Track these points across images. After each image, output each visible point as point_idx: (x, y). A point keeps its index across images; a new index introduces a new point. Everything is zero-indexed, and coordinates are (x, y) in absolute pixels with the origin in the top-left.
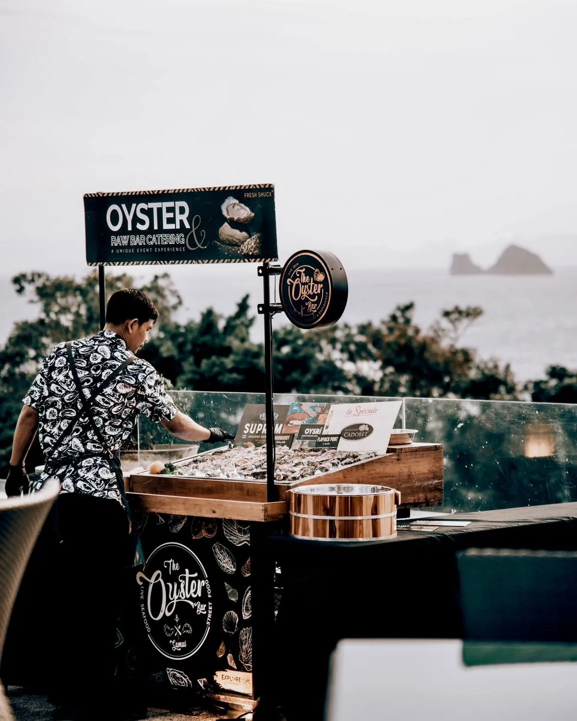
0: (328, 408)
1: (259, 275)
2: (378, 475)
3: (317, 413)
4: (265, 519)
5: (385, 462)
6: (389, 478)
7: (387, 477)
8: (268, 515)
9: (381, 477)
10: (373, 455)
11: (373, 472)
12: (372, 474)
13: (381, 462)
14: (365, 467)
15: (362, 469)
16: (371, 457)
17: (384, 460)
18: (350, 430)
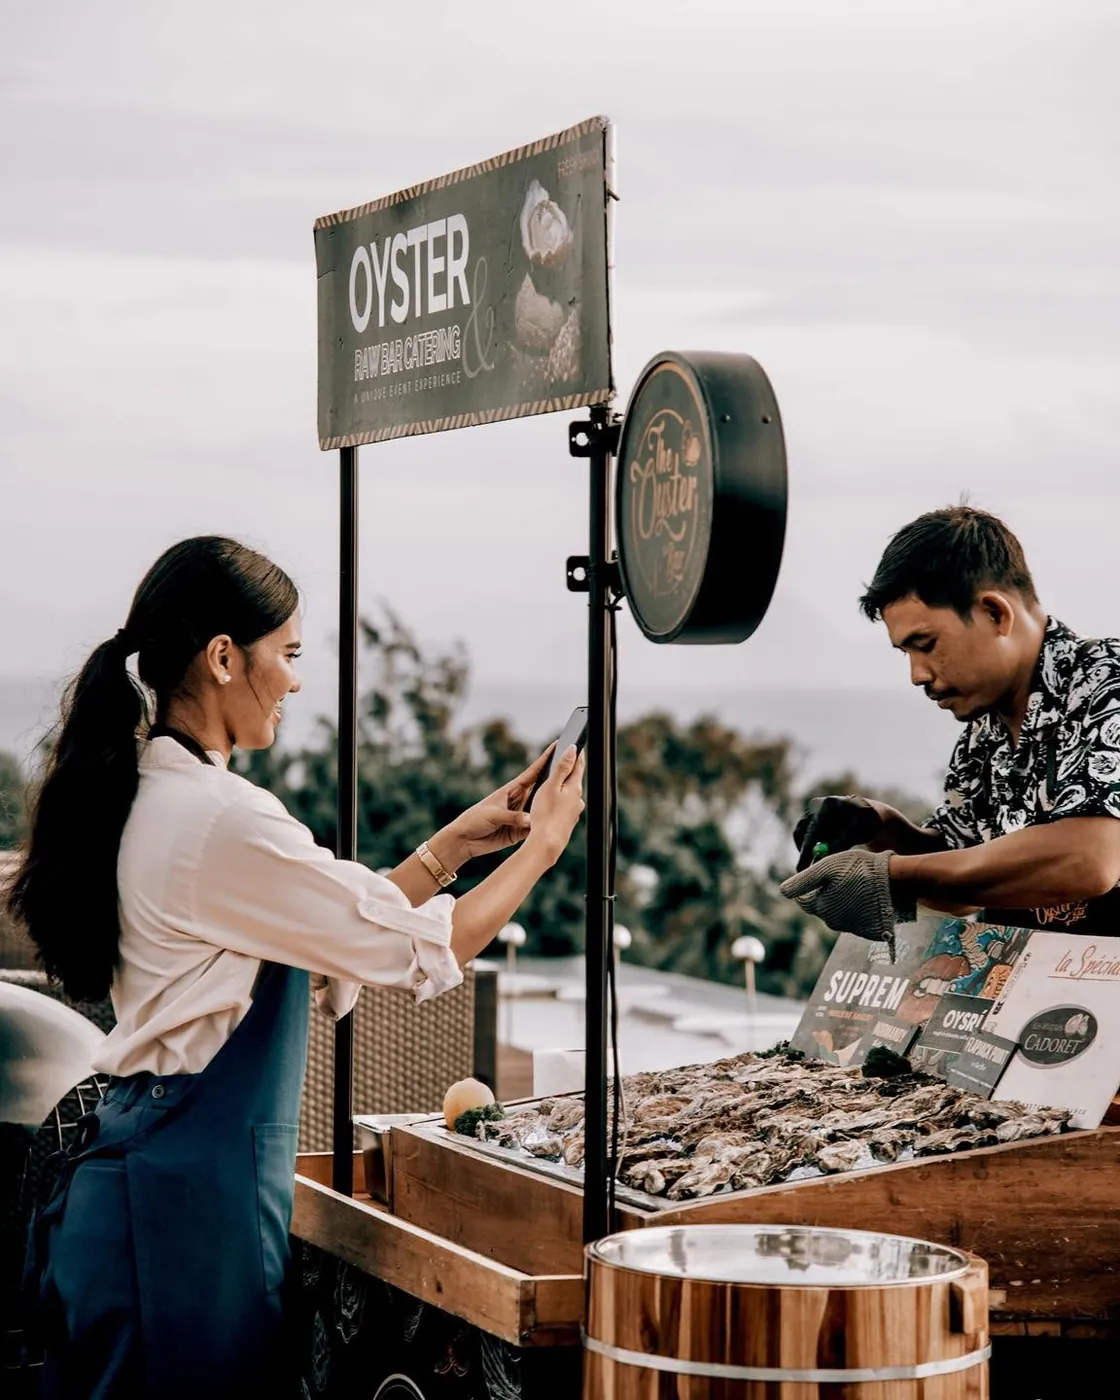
0: (1020, 946)
1: (576, 450)
2: (1050, 1205)
3: (990, 958)
4: (522, 1339)
5: (1084, 1157)
6: (1101, 1220)
7: (1091, 1213)
8: (536, 1324)
9: (1062, 1213)
10: (1054, 1126)
11: (1026, 1192)
12: (1020, 1200)
13: (1069, 1156)
14: (992, 1171)
15: (976, 1176)
16: (1047, 1132)
17: (1080, 1152)
18: (1045, 1026)
